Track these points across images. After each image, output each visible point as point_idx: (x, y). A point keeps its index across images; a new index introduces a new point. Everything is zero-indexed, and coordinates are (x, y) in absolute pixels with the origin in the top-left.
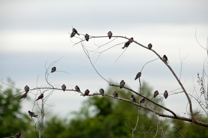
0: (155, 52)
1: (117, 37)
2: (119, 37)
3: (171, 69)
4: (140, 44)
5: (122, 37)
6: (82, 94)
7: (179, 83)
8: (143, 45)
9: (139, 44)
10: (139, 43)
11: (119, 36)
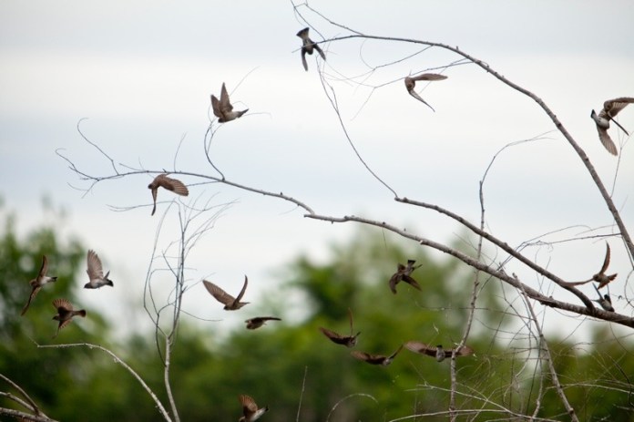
0: (542, 105)
1: (432, 44)
2: (437, 45)
3: (586, 161)
4: (500, 74)
5: (447, 47)
6: (308, 213)
7: (607, 207)
8: (506, 78)
9: (495, 74)
10: (495, 71)
11: (439, 43)
